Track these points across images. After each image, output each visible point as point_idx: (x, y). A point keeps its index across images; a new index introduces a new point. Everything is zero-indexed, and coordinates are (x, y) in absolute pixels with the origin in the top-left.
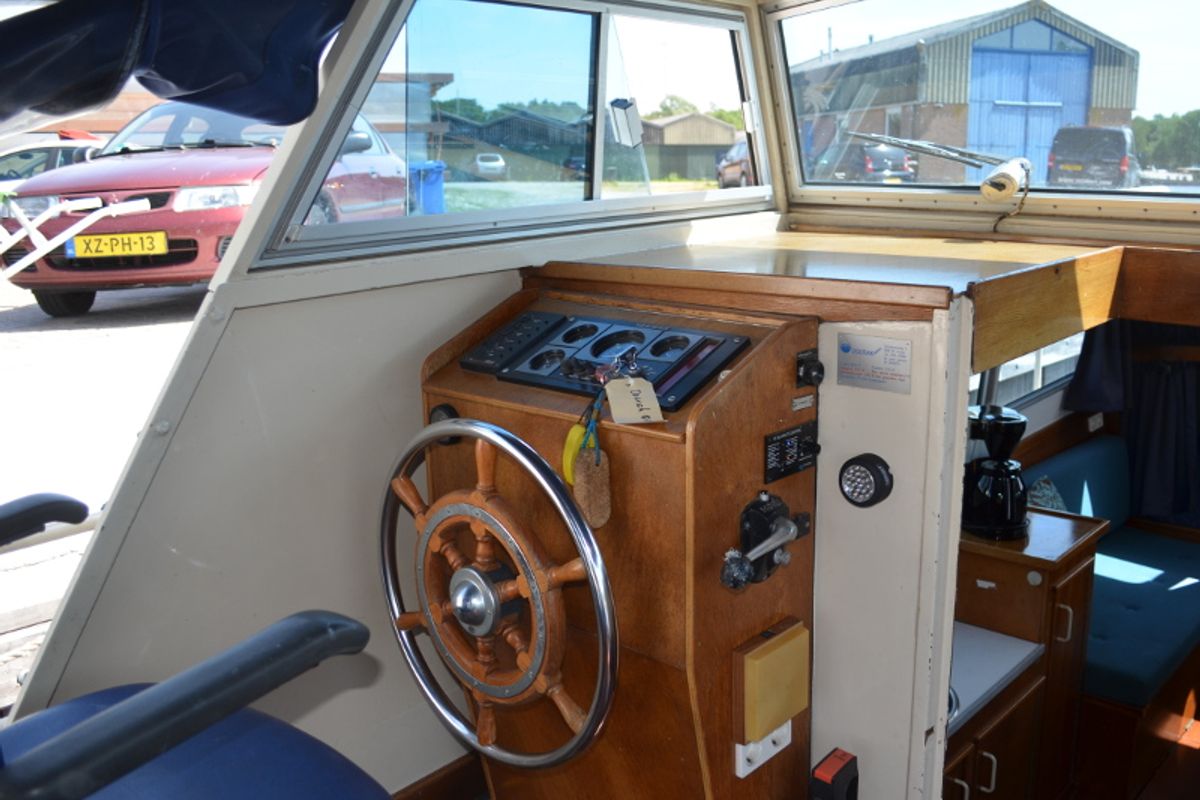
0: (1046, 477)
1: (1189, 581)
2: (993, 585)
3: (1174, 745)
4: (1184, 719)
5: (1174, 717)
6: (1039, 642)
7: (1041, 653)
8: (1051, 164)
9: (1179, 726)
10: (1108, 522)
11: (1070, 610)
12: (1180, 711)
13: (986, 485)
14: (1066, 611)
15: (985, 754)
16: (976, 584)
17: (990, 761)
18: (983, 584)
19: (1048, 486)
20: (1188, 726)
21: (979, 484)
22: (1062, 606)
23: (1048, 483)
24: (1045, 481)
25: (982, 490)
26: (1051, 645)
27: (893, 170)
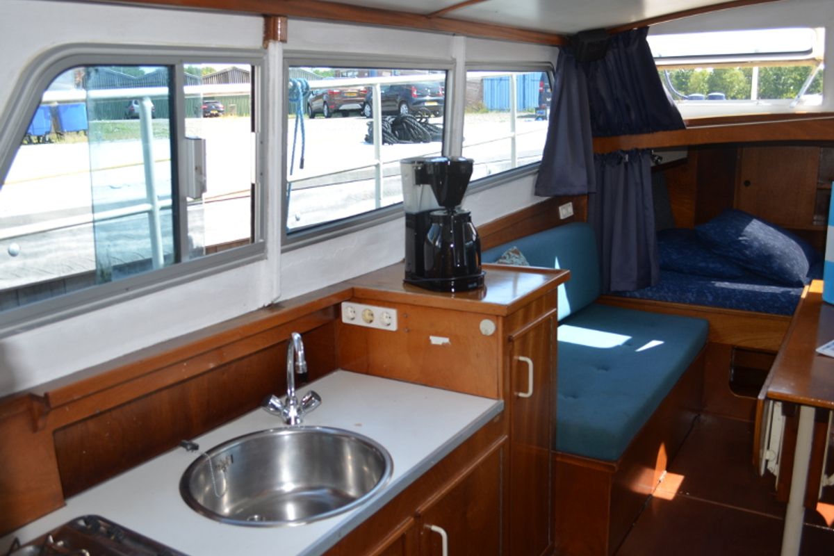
0: (515, 248)
1: (654, 343)
2: (446, 340)
3: (648, 498)
4: (656, 472)
5: (648, 471)
6: (498, 398)
7: (499, 410)
8: (542, 88)
9: (652, 478)
10: (568, 271)
11: (530, 362)
12: (652, 465)
13: (435, 237)
14: (526, 364)
15: (435, 528)
16: (429, 341)
17: (439, 536)
18: (436, 340)
19: (517, 256)
20: (662, 478)
21: (429, 236)
22: (522, 358)
23: (518, 254)
24: (513, 252)
25: (432, 241)
26: (512, 401)
27: (431, 96)
